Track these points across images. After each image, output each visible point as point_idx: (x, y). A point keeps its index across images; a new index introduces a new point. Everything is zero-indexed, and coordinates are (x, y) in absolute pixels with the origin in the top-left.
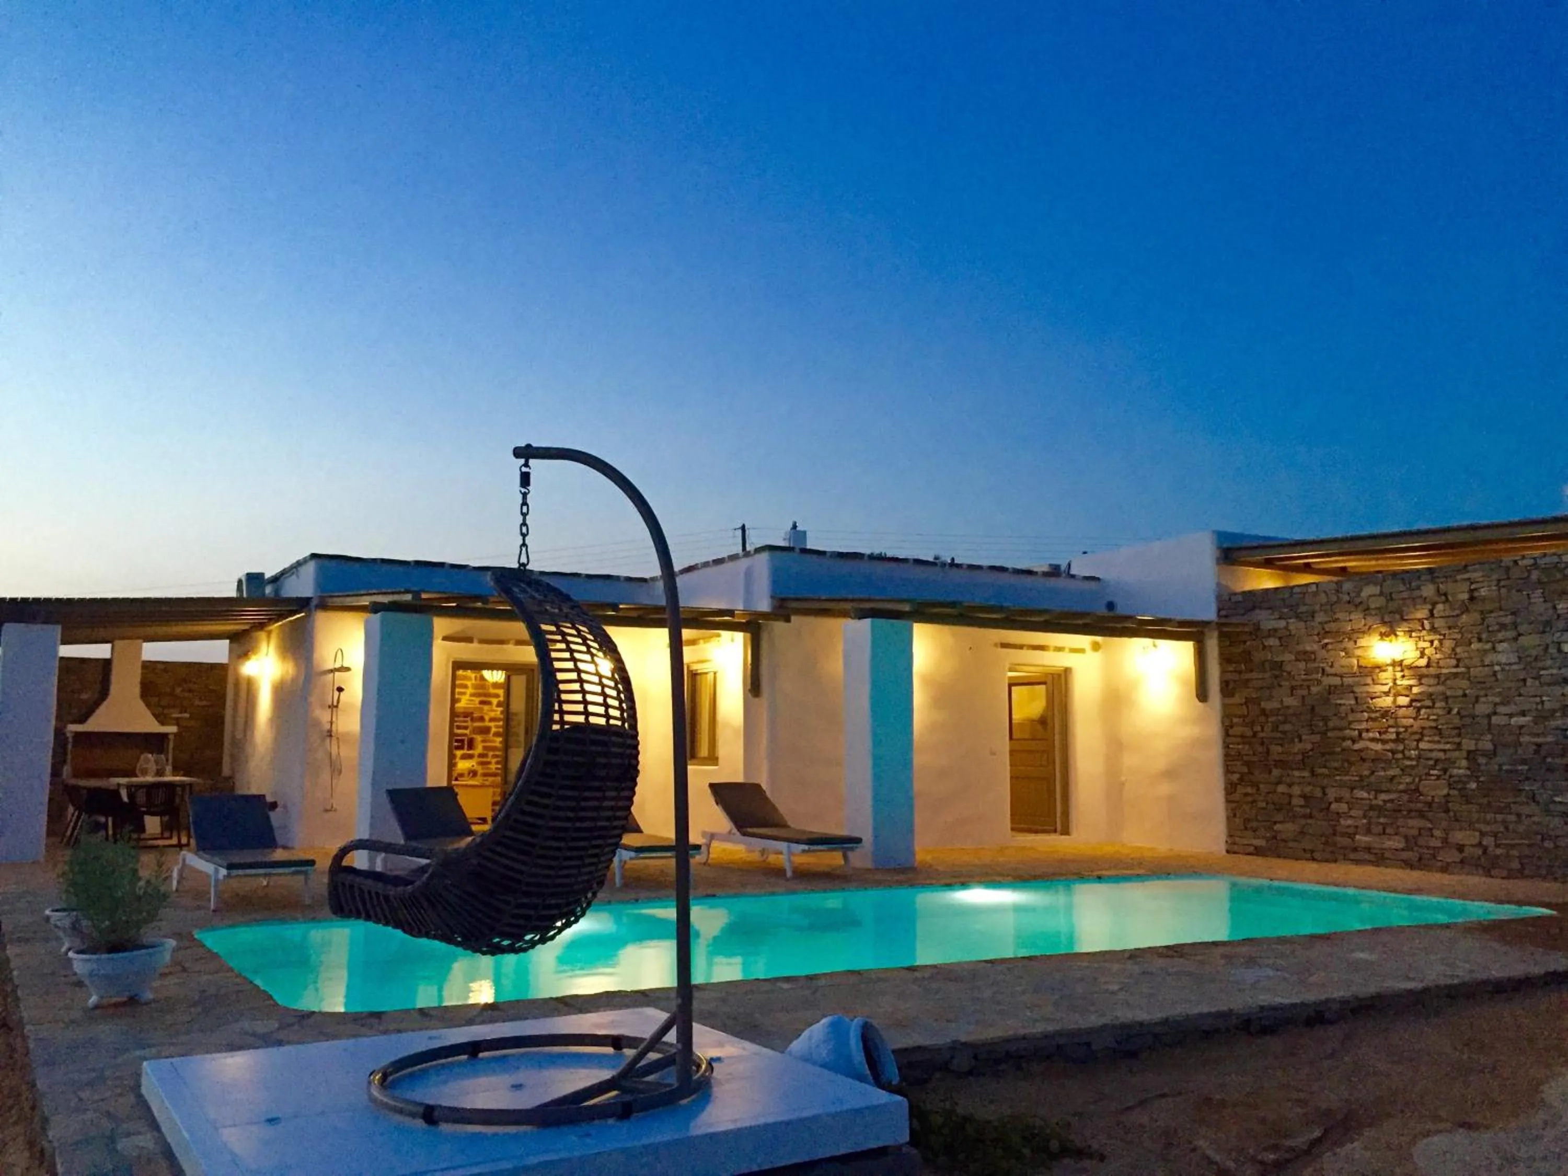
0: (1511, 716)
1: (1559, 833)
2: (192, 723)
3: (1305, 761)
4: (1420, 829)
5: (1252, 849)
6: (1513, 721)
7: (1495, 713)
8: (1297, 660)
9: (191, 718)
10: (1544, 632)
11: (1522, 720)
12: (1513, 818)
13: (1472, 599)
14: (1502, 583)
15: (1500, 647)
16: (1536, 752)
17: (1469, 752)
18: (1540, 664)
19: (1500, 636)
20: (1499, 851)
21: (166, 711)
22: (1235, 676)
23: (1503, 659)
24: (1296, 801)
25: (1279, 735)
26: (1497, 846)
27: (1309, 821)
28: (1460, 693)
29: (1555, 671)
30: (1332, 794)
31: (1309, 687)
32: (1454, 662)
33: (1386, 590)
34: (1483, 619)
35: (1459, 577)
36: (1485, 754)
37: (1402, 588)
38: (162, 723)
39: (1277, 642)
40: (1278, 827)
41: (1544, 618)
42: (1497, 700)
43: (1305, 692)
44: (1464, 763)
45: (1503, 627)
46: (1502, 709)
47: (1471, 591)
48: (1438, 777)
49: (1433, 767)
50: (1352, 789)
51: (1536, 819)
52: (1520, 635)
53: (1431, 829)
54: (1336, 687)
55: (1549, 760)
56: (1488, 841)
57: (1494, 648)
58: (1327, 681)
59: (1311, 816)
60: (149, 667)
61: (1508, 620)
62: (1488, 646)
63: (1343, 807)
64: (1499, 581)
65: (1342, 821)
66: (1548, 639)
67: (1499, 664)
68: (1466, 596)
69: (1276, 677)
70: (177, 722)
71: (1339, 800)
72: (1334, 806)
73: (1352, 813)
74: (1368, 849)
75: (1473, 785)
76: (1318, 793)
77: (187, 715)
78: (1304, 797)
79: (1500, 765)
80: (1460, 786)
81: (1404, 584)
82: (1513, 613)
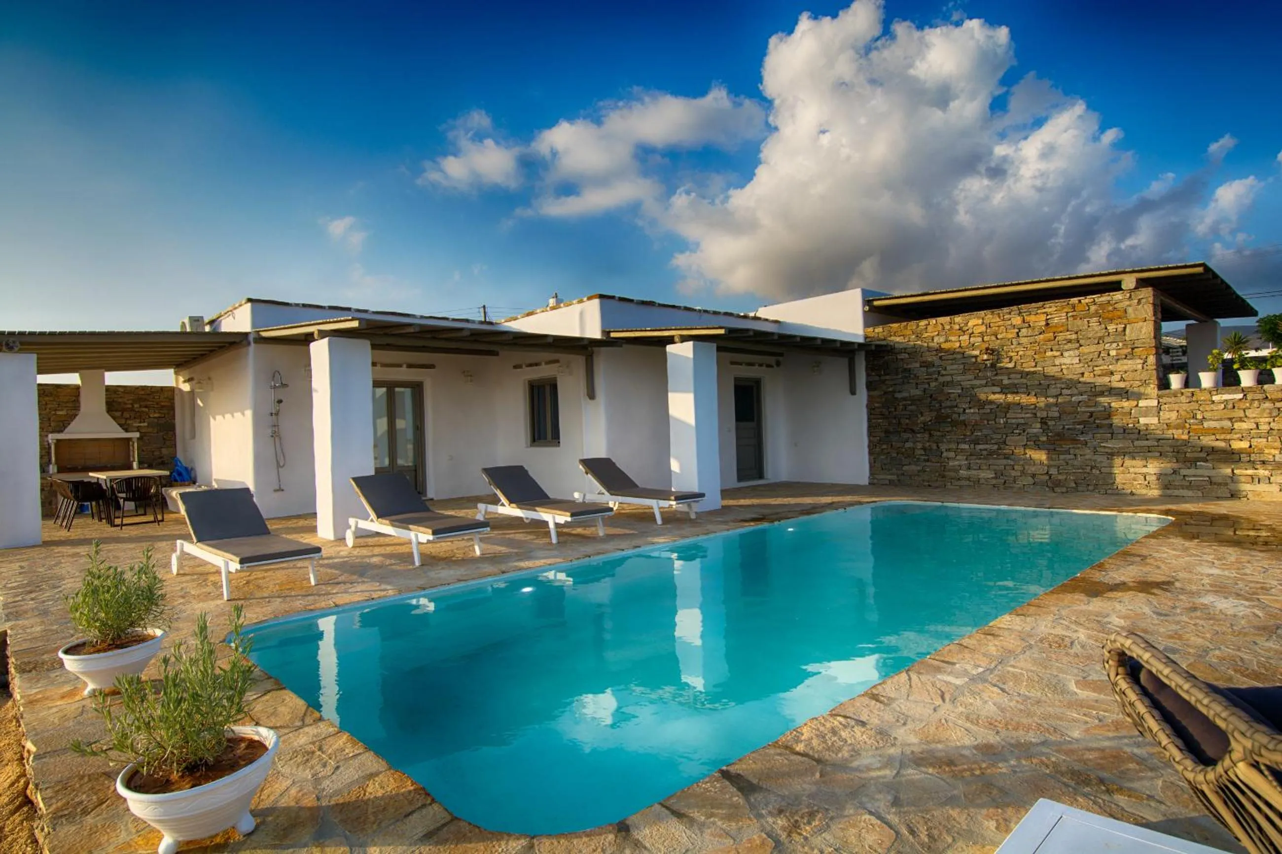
0: (1072, 395)
1: (1103, 465)
2: (150, 430)
3: (926, 428)
4: (1005, 466)
5: (887, 482)
6: (1074, 399)
7: (1061, 394)
8: (921, 366)
9: (148, 427)
10: (1098, 343)
11: (1080, 398)
12: (1072, 457)
13: (1047, 324)
14: (1070, 314)
15: (1066, 354)
16: (1091, 416)
17: (1042, 419)
18: (1095, 364)
19: (1066, 347)
20: (1060, 477)
21: (129, 422)
22: (877, 378)
23: (1067, 361)
24: (919, 452)
25: (908, 413)
26: (1059, 474)
27: (928, 464)
28: (1037, 382)
29: (1106, 367)
30: (943, 447)
31: (929, 384)
32: (1034, 364)
33: (987, 321)
34: (1055, 337)
35: (1039, 311)
36: (1052, 419)
37: (998, 319)
38: (127, 431)
39: (907, 356)
40: (905, 468)
41: (1099, 335)
42: (1063, 386)
43: (927, 386)
44: (1039, 425)
45: (1070, 341)
46: (1065, 392)
47: (1047, 320)
48: (1020, 434)
49: (1017, 428)
50: (958, 443)
51: (1087, 457)
52: (1081, 346)
53: (1013, 466)
54: (948, 382)
55: (1097, 421)
56: (1053, 471)
57: (1062, 354)
58: (941, 379)
59: (928, 460)
60: (112, 391)
61: (1074, 337)
62: (1058, 353)
63: (952, 454)
64: (1067, 313)
65: (951, 464)
66: (1100, 347)
67: (1065, 364)
68: (1044, 323)
69: (906, 377)
70: (138, 429)
71: (948, 450)
72: (945, 454)
73: (958, 457)
74: (968, 479)
75: (1044, 439)
76: (934, 447)
77: (146, 424)
78: (924, 449)
79: (1064, 426)
80: (1034, 439)
81: (999, 317)
82: (1077, 333)
